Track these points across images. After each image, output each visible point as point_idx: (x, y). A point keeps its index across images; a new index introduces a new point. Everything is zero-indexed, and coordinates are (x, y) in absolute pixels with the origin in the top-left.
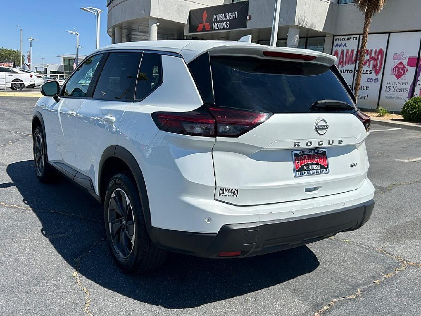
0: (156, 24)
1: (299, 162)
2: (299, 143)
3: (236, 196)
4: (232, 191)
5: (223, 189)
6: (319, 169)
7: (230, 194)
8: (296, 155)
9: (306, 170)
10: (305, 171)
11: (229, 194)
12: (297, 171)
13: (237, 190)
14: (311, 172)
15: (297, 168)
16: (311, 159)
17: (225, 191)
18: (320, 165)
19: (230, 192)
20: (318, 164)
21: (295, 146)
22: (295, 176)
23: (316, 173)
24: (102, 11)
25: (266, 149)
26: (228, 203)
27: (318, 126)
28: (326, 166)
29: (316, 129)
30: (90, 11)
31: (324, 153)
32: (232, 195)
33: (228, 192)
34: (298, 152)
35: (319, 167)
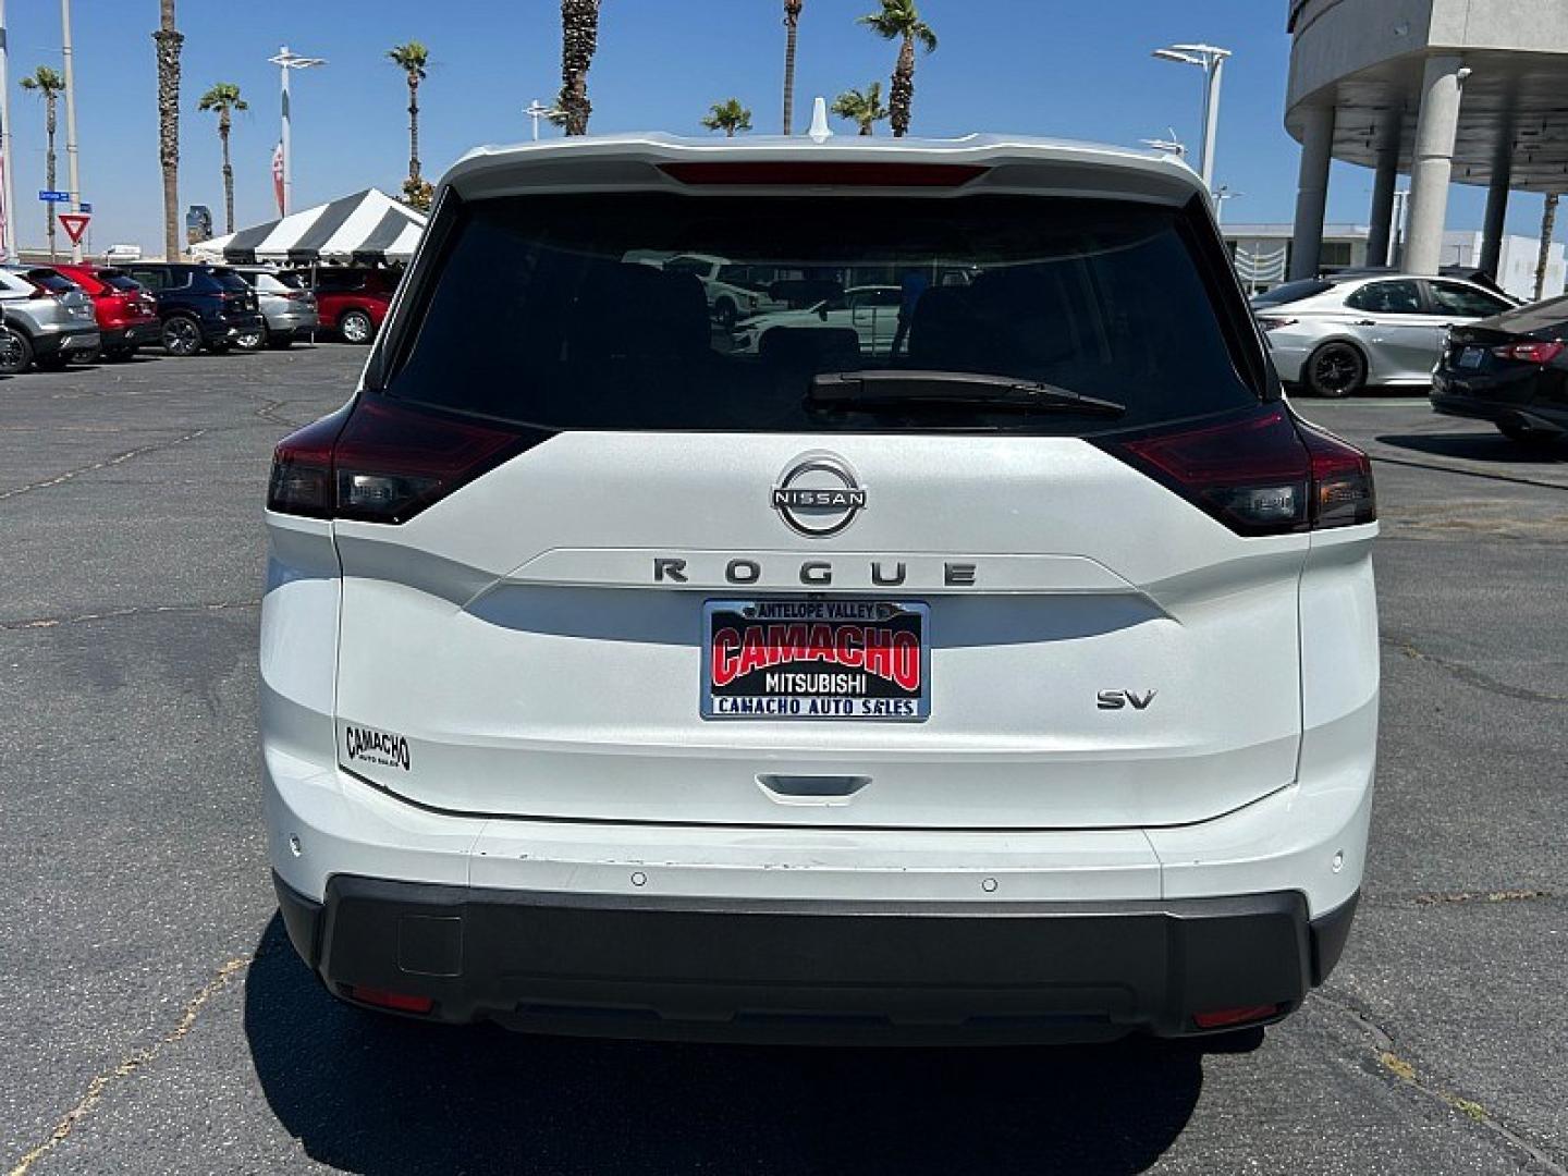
0: (1456, 73)
1: (737, 652)
2: (680, 565)
3: (407, 766)
4: (389, 745)
5: (357, 731)
6: (861, 695)
7: (382, 755)
8: (720, 620)
9: (772, 693)
10: (766, 694)
11: (377, 753)
12: (717, 691)
13: (403, 741)
14: (805, 704)
15: (720, 678)
16: (815, 645)
17: (366, 741)
18: (868, 675)
19: (379, 745)
20: (861, 671)
21: (659, 576)
22: (707, 714)
23: (832, 712)
24: (1229, 53)
25: (510, 579)
26: (385, 790)
27: (791, 492)
28: (910, 683)
29: (779, 504)
30: (1188, 59)
31: (913, 622)
32: (389, 758)
33: (376, 745)
34: (739, 608)
35: (860, 683)
